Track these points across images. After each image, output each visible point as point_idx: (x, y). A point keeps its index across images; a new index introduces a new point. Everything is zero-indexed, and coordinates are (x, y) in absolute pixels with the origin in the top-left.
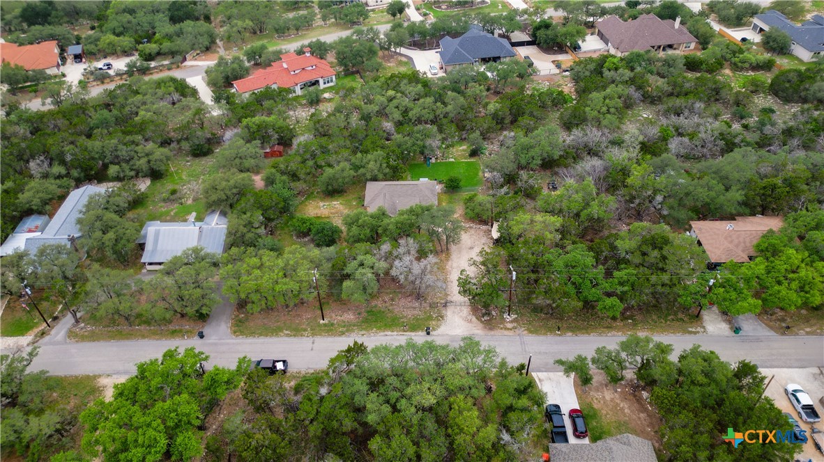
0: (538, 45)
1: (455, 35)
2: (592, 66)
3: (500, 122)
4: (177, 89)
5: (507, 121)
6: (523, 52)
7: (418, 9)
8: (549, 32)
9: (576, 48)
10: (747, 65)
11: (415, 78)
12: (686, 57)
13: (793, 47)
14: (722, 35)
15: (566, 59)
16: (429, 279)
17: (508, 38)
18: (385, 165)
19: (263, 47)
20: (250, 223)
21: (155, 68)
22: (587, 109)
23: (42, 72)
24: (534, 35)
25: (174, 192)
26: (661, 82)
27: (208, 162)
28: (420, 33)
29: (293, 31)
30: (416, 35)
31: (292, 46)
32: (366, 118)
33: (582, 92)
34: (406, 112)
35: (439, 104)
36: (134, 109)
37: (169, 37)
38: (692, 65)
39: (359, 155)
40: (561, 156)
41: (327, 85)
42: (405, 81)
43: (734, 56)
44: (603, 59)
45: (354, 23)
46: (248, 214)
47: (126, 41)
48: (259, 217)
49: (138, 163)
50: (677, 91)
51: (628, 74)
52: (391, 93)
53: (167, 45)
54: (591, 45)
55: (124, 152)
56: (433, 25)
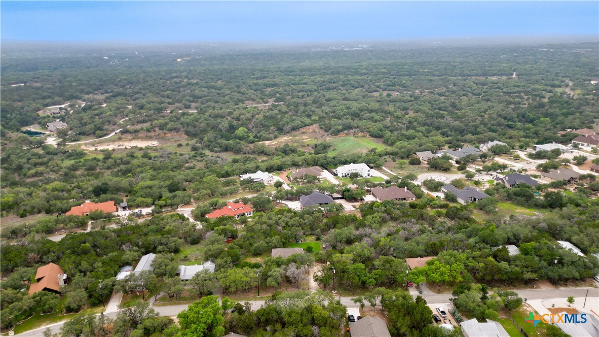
0: (345, 199)
1: (306, 194)
2: (368, 206)
3: (328, 227)
4: (180, 218)
5: (332, 226)
6: (338, 201)
7: (288, 185)
8: (349, 193)
9: (362, 200)
10: (436, 206)
11: (289, 211)
12: (410, 203)
13: (458, 199)
14: (428, 195)
15: (357, 204)
16: (302, 276)
17: (331, 196)
18: (280, 241)
19: (217, 201)
20: (226, 262)
21: (164, 211)
22: (366, 221)
23: (111, 213)
24: (343, 195)
25: (186, 257)
26: (398, 212)
27: (199, 246)
28: (290, 194)
29: (228, 195)
30: (289, 195)
31: (231, 201)
32: (270, 226)
33: (364, 216)
34: (287, 223)
35: (301, 219)
36: (163, 226)
37: (169, 198)
38: (413, 206)
39: (268, 238)
40: (354, 238)
41: (249, 216)
42: (286, 212)
43: (430, 202)
44: (373, 203)
45: (258, 191)
46: (225, 258)
47: (149, 200)
48: (229, 259)
49: (171, 245)
50: (405, 215)
51: (383, 208)
52: (279, 216)
53: (169, 201)
54: (369, 198)
55: (164, 241)
56: (297, 191)
